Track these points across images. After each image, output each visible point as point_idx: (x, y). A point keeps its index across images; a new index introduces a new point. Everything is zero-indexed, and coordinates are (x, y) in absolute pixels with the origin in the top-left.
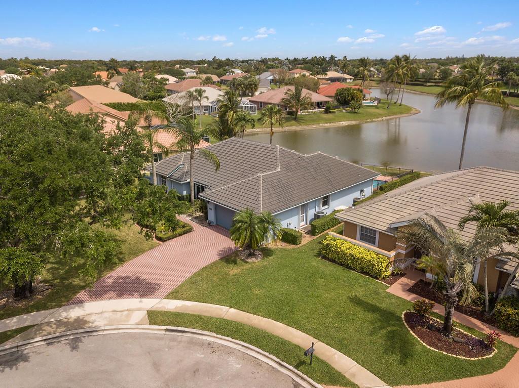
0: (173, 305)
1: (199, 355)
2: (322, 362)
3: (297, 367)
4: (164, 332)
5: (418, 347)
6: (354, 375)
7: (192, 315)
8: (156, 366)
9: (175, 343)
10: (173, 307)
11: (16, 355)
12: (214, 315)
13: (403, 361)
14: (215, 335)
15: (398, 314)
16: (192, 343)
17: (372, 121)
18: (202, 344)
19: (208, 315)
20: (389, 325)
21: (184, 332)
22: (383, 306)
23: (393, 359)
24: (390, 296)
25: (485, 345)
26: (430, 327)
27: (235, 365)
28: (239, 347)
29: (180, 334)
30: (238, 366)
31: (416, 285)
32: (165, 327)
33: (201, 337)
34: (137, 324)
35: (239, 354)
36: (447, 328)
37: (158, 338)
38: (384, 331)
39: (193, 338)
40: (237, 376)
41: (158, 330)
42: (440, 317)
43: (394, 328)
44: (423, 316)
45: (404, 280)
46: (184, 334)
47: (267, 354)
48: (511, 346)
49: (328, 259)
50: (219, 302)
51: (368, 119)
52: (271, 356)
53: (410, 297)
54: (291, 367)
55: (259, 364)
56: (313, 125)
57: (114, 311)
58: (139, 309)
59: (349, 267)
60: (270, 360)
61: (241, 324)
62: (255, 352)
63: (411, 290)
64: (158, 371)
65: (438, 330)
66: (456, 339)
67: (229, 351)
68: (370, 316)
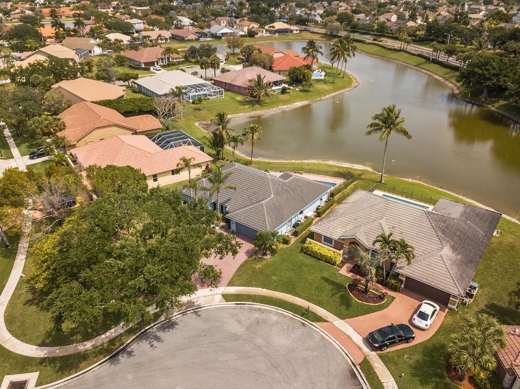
0: (233, 290)
1: (257, 315)
2: (313, 313)
3: (302, 316)
4: (234, 305)
5: (354, 301)
6: (327, 317)
7: (245, 295)
8: (239, 322)
9: (243, 310)
10: (234, 291)
11: (170, 323)
12: (256, 293)
13: (347, 309)
14: (260, 304)
15: (345, 285)
16: (251, 309)
17: (321, 100)
18: (255, 310)
19: (253, 294)
20: (341, 291)
21: (244, 304)
22: (338, 281)
23: (343, 308)
24: (341, 275)
25: (381, 298)
26: (359, 291)
27: (275, 318)
28: (273, 309)
29: (243, 305)
30: (276, 318)
31: (353, 267)
32: (234, 303)
33: (254, 306)
34: (219, 302)
35: (274, 312)
36: (366, 291)
37: (234, 309)
38: (338, 295)
39: (250, 307)
40: (277, 322)
41: (231, 304)
42: (364, 285)
43: (343, 293)
44: (356, 286)
45: (347, 265)
46: (245, 305)
47: (287, 311)
48: (393, 297)
49: (307, 254)
50: (256, 286)
51: (317, 98)
52: (289, 312)
53: (350, 275)
54: (299, 316)
55: (285, 316)
56: (273, 107)
57: (204, 296)
58: (217, 294)
59: (320, 259)
60: (289, 314)
61: (271, 298)
62: (281, 311)
63: (351, 271)
64: (241, 324)
65: (363, 292)
66: (370, 296)
67: (270, 312)
68: (331, 287)
